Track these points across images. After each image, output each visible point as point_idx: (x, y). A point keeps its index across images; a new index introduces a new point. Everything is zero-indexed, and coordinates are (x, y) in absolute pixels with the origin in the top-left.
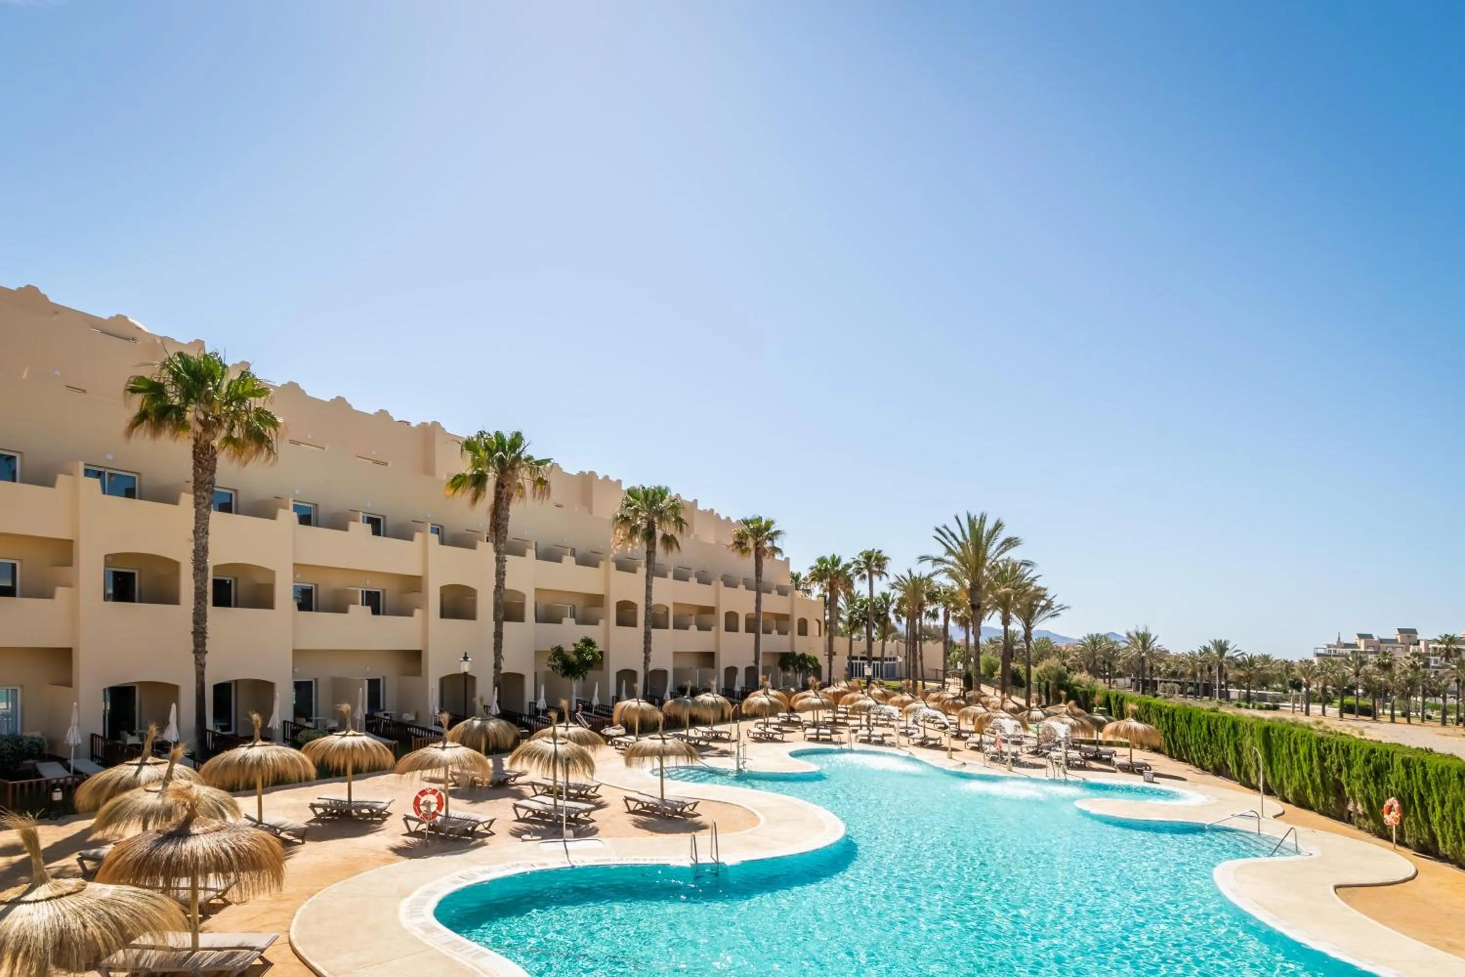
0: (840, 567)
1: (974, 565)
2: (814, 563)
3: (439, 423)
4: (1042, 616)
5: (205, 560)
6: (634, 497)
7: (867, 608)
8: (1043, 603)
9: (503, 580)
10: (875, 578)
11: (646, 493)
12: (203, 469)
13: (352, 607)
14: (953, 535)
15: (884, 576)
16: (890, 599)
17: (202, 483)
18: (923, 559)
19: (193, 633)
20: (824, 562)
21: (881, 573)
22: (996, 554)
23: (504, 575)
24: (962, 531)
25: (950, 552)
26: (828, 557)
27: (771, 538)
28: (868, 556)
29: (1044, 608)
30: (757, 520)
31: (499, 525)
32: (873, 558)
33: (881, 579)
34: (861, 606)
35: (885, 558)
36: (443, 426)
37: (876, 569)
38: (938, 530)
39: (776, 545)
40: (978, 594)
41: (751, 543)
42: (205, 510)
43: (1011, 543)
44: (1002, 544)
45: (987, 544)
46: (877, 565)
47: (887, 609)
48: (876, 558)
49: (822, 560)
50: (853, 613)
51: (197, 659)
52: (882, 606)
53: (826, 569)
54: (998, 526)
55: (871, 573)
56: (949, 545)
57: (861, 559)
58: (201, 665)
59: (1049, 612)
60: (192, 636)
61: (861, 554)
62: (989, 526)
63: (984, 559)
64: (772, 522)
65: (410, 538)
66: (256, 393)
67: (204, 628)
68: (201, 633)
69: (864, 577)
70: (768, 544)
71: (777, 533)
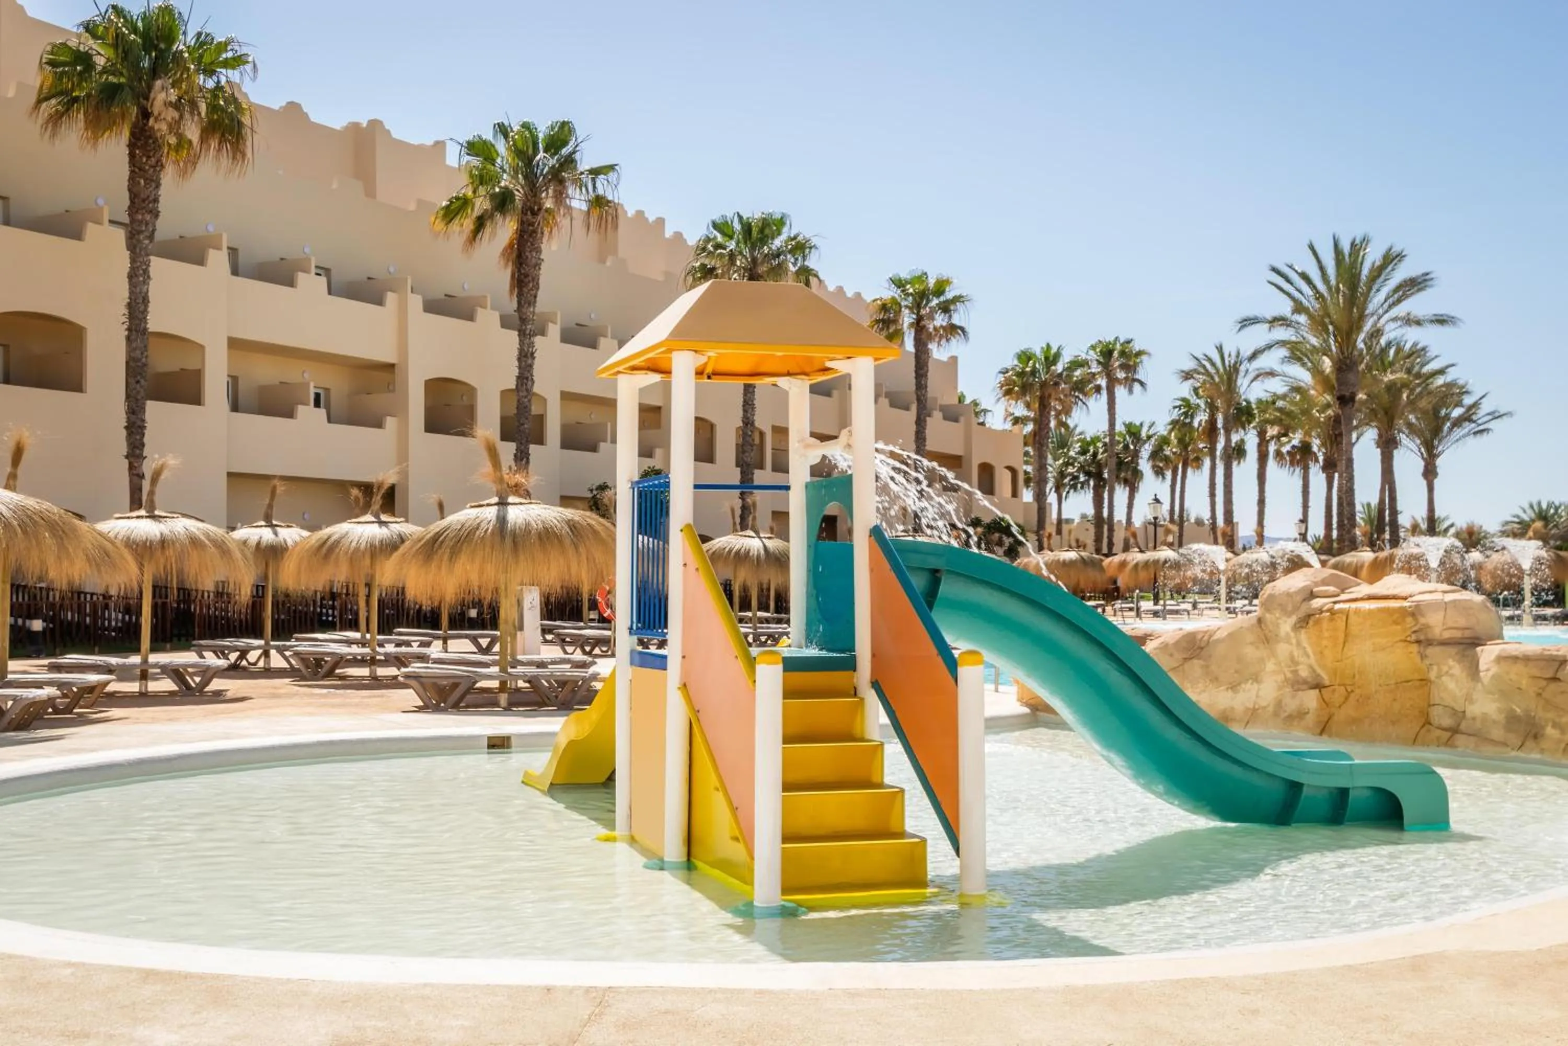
0: (1059, 368)
1: (1345, 327)
2: (1011, 362)
3: (381, 123)
4: (1458, 432)
5: (145, 318)
6: (723, 234)
7: (1095, 455)
8: (1457, 412)
9: (531, 366)
10: (1121, 392)
11: (747, 228)
12: (145, 180)
13: (301, 409)
14: (1305, 277)
15: (1137, 386)
16: (1144, 434)
17: (144, 201)
18: (1247, 322)
19: (126, 428)
20: (1029, 359)
21: (1130, 382)
22: (1386, 306)
23: (534, 358)
24: (1322, 269)
25: (1299, 308)
26: (1038, 351)
27: (945, 308)
28: (1107, 353)
29: (1458, 423)
30: (920, 277)
31: (526, 276)
32: (1116, 354)
33: (1131, 391)
34: (1083, 452)
35: (1139, 353)
36: (387, 127)
37: (1121, 375)
38: (1275, 270)
39: (956, 320)
40: (1351, 377)
41: (907, 318)
42: (147, 242)
43: (1414, 285)
44: (1396, 290)
45: (1370, 289)
46: (1123, 367)
47: (1136, 455)
48: (1123, 353)
49: (1025, 356)
50: (1067, 464)
51: (131, 467)
52: (1126, 447)
53: (1034, 372)
54: (1391, 259)
55: (1112, 382)
56: (1297, 295)
57: (1093, 356)
58: (138, 475)
59: (1468, 427)
60: (124, 432)
61: (1093, 347)
62: (1372, 256)
63: (1362, 317)
64: (948, 282)
65: (379, 301)
66: (232, 62)
67: (143, 421)
68: (139, 427)
69: (1098, 389)
70: (940, 320)
71: (957, 299)
